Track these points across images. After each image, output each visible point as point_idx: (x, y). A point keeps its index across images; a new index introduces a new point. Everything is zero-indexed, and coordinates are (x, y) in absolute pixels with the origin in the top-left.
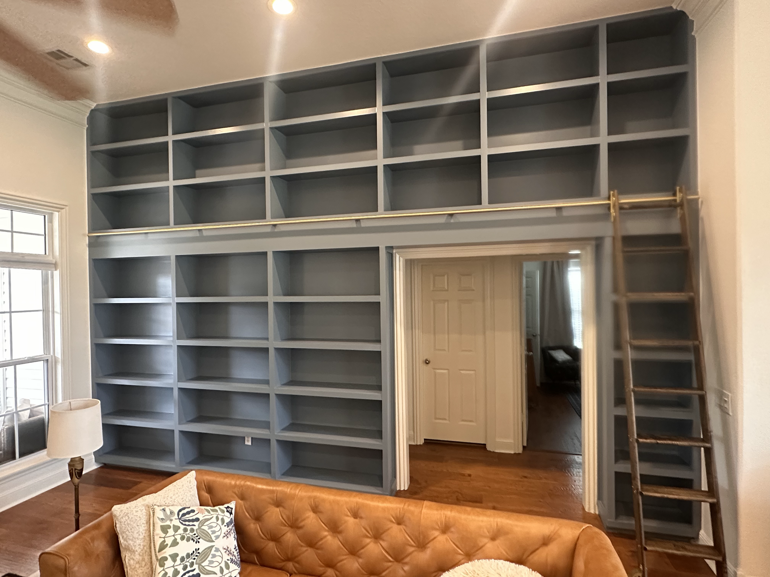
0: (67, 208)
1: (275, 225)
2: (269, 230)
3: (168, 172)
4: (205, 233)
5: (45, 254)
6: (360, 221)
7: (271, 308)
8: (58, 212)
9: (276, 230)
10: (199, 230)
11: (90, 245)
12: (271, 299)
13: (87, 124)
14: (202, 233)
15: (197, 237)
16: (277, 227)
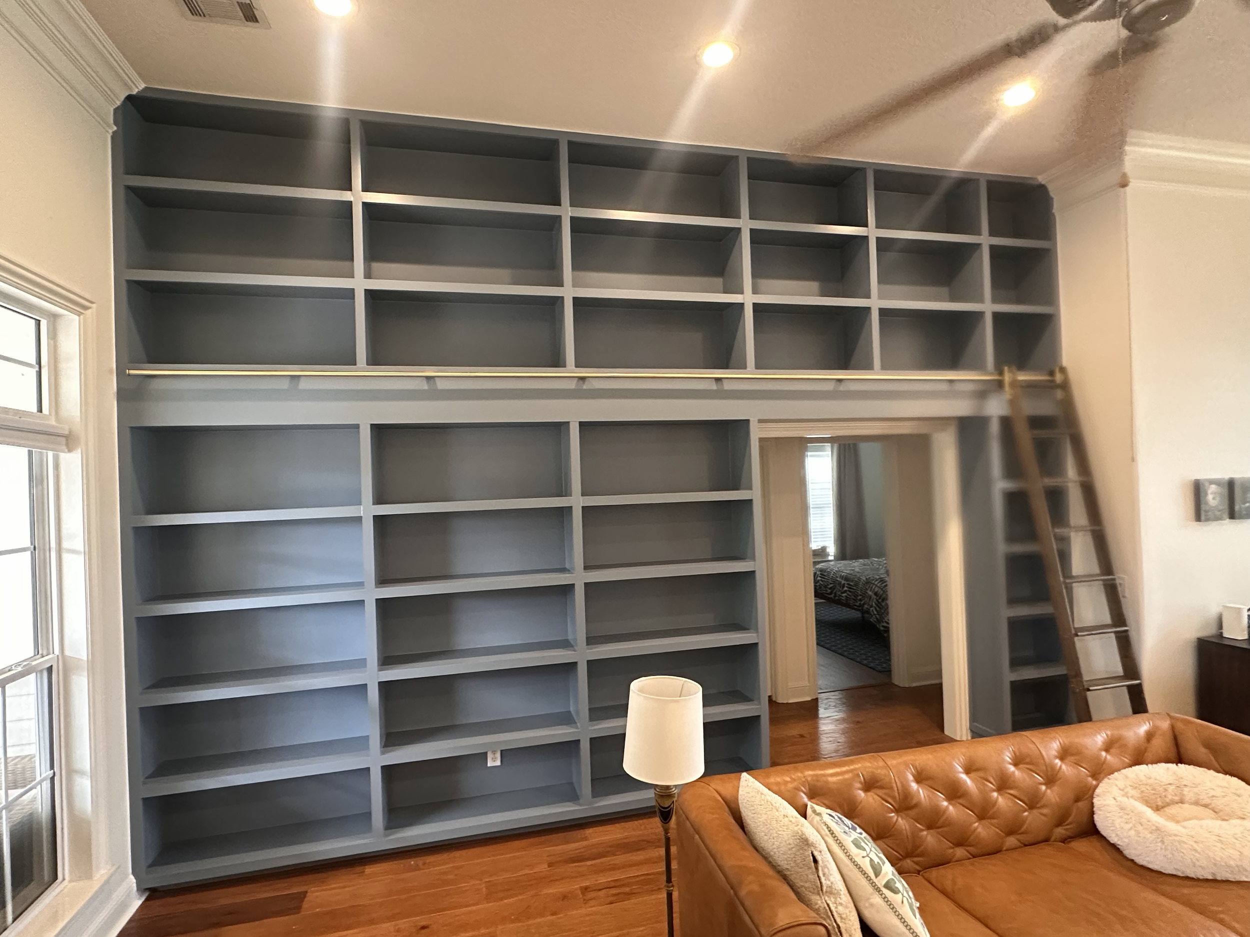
0: (94, 306)
1: (583, 379)
2: (572, 385)
3: (352, 259)
4: (441, 385)
5: (40, 410)
6: (722, 381)
7: (577, 517)
8: (79, 314)
9: (585, 387)
10: (428, 378)
11: (123, 396)
12: (577, 501)
13: (115, 123)
14: (435, 383)
15: (424, 390)
16: (587, 382)
